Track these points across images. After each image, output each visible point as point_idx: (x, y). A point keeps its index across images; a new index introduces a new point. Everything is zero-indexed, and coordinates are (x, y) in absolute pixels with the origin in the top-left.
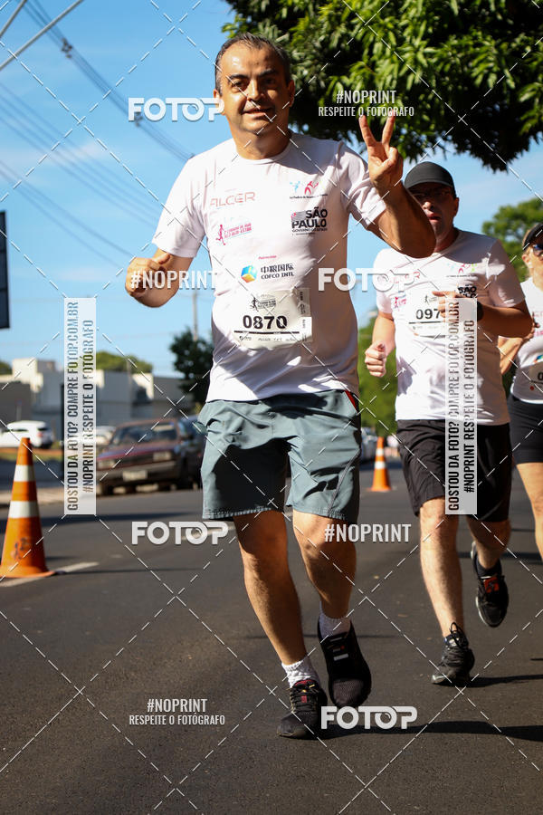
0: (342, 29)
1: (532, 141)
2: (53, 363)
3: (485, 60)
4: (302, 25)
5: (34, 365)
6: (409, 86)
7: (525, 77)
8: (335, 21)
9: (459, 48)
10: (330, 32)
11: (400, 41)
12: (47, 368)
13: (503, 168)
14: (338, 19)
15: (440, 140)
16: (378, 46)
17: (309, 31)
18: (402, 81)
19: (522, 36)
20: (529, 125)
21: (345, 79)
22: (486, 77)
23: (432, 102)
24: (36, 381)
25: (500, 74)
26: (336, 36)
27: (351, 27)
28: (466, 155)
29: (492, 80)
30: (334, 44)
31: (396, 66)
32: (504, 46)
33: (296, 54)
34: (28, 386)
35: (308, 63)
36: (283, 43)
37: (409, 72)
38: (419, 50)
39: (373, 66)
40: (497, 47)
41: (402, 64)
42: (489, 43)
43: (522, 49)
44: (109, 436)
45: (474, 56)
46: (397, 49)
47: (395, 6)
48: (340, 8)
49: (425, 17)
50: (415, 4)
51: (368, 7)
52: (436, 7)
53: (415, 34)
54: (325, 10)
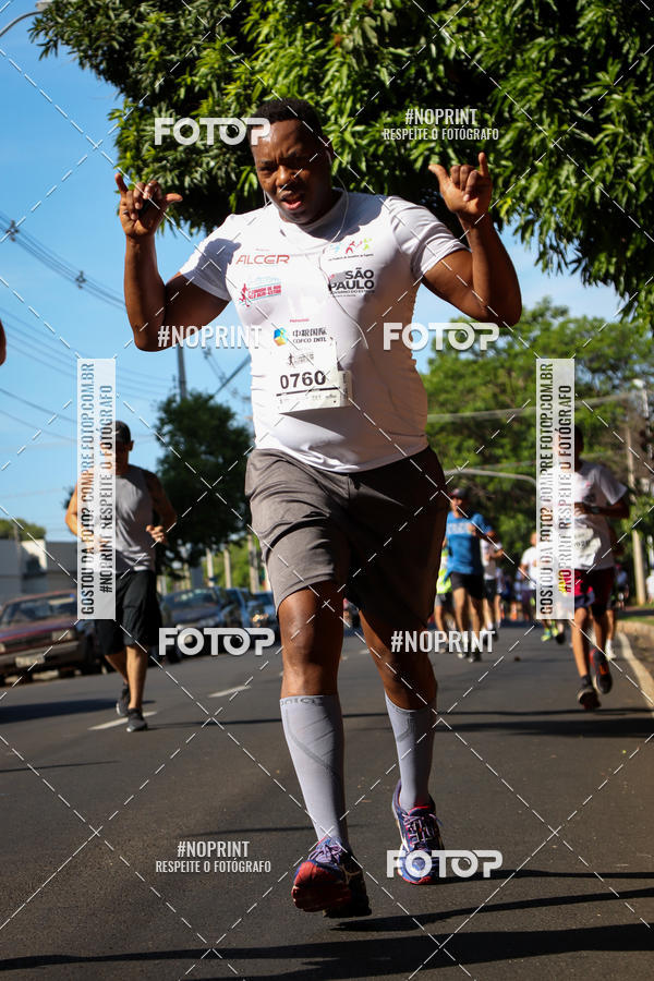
4: (205, 106)
17: (213, 115)
47: (315, 81)
48: (249, 86)
49: (351, 92)
50: (338, 76)
51: (282, 82)
52: (363, 80)
53: (341, 112)
54: (232, 89)
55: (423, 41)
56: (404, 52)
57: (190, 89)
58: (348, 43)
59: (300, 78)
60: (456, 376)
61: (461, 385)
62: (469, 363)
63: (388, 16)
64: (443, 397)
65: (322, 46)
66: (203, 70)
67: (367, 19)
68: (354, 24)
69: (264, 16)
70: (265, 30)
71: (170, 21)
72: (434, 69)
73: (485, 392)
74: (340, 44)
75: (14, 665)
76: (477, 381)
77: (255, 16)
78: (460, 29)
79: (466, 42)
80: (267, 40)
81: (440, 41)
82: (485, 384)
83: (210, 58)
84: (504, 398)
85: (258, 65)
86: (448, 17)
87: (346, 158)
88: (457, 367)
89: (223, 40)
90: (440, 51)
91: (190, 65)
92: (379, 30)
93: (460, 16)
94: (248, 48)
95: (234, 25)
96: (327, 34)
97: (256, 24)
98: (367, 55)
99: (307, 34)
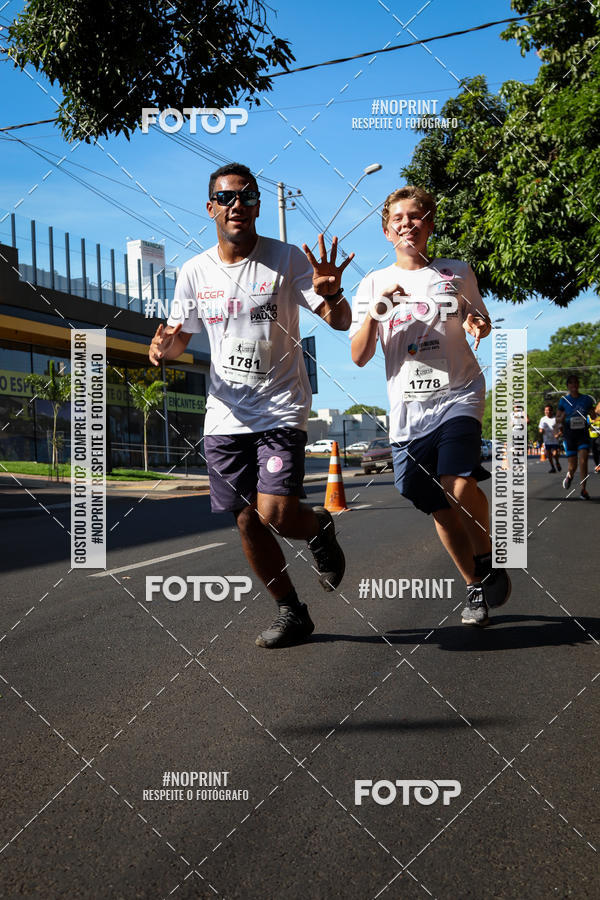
0: (484, 238)
1: (581, 292)
2: (337, 411)
3: (557, 251)
4: (463, 237)
5: (327, 411)
6: (518, 264)
7: (577, 259)
8: (480, 234)
9: (543, 246)
10: (477, 240)
11: (514, 242)
12: (333, 413)
13: (566, 306)
14: (482, 233)
15: (535, 292)
16: (502, 245)
17: (466, 239)
18: (514, 262)
19: (575, 238)
20: (580, 282)
21: (485, 262)
22: (557, 259)
23: (530, 273)
24: (329, 420)
25: (565, 259)
26: (481, 242)
27: (488, 237)
28: (546, 299)
29: (560, 261)
30: (480, 245)
31: (511, 255)
32: (566, 244)
33: (460, 251)
34: (325, 422)
35: (466, 255)
36: (454, 246)
37: (518, 258)
38: (522, 245)
39: (499, 255)
40: (562, 244)
41: (514, 254)
42: (558, 243)
43: (575, 245)
44: (367, 447)
45: (551, 249)
46: (511, 247)
47: (510, 226)
48: (482, 227)
49: (526, 231)
50: (520, 225)
51: (496, 226)
52: (531, 226)
53: (521, 239)
54: (475, 229)
55: (557, 210)
56: (549, 214)
57: (457, 229)
58: (526, 211)
59: (504, 224)
60: (561, 352)
61: (563, 356)
62: (566, 347)
63: (543, 199)
64: (555, 361)
65: (514, 211)
66: (463, 221)
67: (535, 201)
68: (529, 203)
69: (489, 199)
70: (490, 205)
71: (450, 201)
72: (562, 222)
73: (573, 359)
74: (522, 211)
75: (375, 466)
76: (569, 354)
77: (486, 199)
78: (574, 205)
79: (577, 210)
80: (491, 209)
81: (565, 210)
82: (574, 355)
83: (466, 216)
84: (582, 362)
85: (486, 219)
86: (569, 200)
87: (523, 258)
88: (562, 348)
89: (472, 209)
90: (565, 214)
91: (458, 219)
92: (539, 205)
93: (574, 199)
94: (482, 212)
95: (476, 203)
96: (516, 207)
97: (486, 202)
98: (534, 215)
99: (508, 206)
